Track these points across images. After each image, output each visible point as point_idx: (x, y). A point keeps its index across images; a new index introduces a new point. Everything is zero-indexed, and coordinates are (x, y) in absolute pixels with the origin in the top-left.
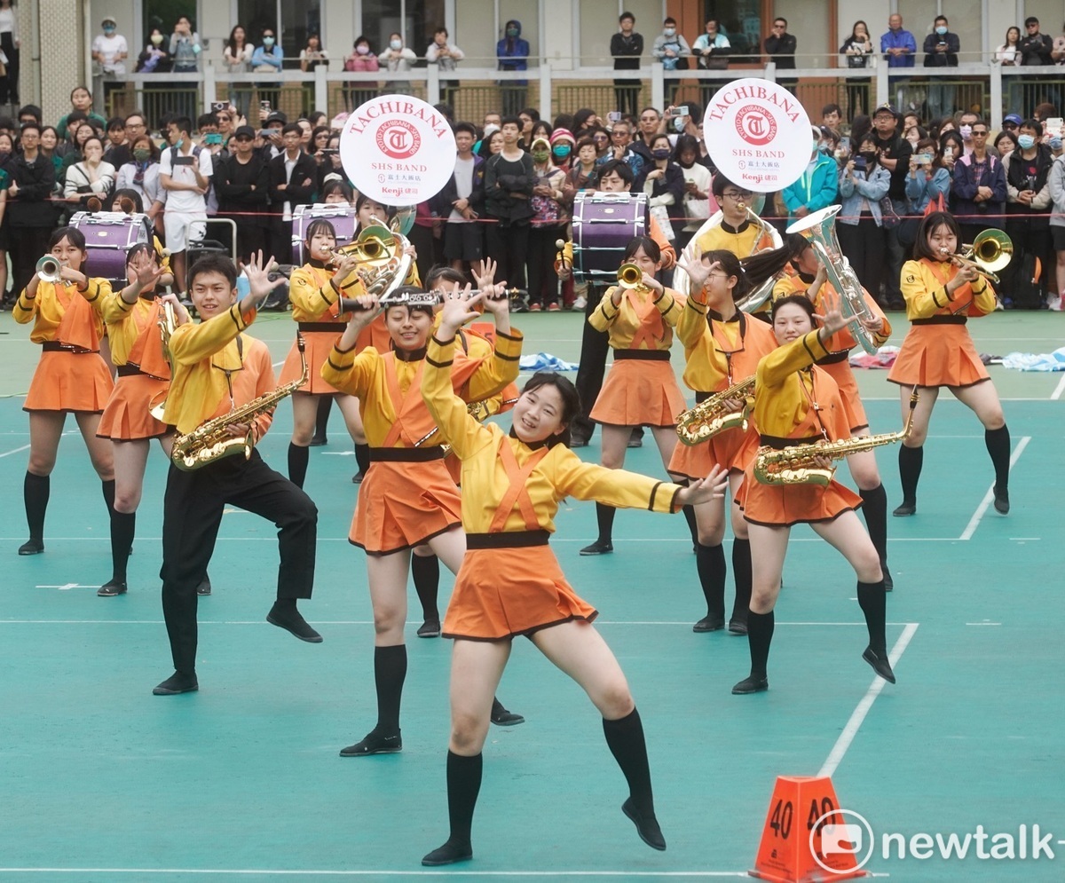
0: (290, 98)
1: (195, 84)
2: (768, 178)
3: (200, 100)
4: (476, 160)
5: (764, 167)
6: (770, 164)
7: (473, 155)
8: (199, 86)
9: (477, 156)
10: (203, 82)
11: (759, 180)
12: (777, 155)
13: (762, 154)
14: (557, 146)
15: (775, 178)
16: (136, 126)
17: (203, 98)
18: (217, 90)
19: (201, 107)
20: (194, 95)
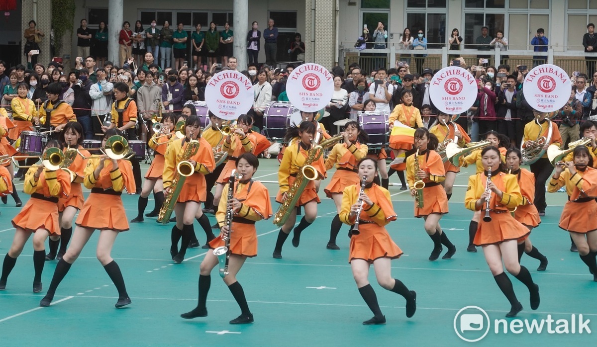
0: (430, 62)
1: (385, 55)
2: (549, 106)
3: (388, 62)
8: (388, 55)
10: (390, 53)
11: (545, 107)
16: (357, 74)
17: (390, 61)
18: (396, 57)
19: (388, 65)
20: (385, 59)
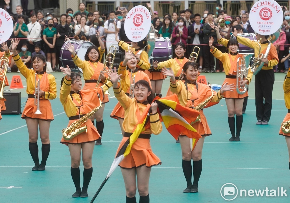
2: (267, 31)
4: (201, 25)
5: (266, 27)
6: (268, 27)
7: (200, 23)
9: (202, 24)
10: (116, 2)
11: (264, 31)
12: (271, 24)
13: (267, 23)
14: (227, 21)
15: (269, 31)
16: (96, 15)
18: (120, 4)
